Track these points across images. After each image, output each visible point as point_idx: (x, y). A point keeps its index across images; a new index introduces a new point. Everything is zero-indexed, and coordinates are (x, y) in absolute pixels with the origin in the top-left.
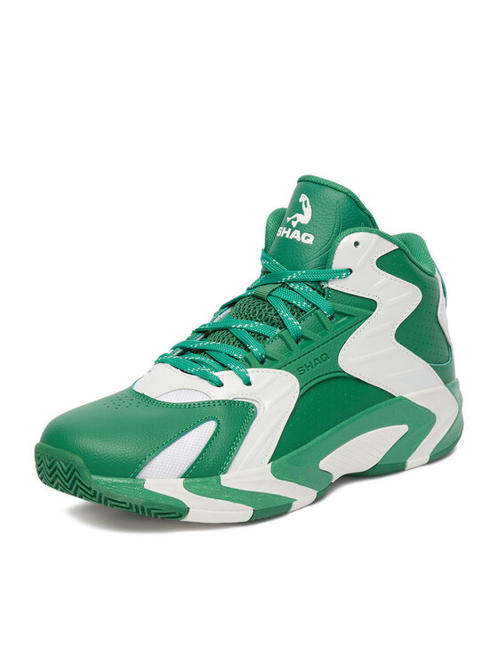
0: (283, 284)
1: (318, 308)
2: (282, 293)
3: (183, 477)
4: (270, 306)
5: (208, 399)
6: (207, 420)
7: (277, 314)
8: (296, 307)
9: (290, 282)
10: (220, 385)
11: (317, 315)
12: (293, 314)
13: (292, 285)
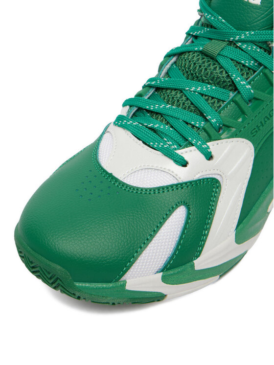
0: (231, 43)
1: (265, 67)
2: (230, 52)
3: (162, 271)
4: (221, 67)
5: (175, 182)
6: (177, 206)
7: (228, 76)
8: (244, 66)
9: (238, 41)
10: (185, 164)
11: (265, 74)
12: (242, 75)
13: (239, 44)
